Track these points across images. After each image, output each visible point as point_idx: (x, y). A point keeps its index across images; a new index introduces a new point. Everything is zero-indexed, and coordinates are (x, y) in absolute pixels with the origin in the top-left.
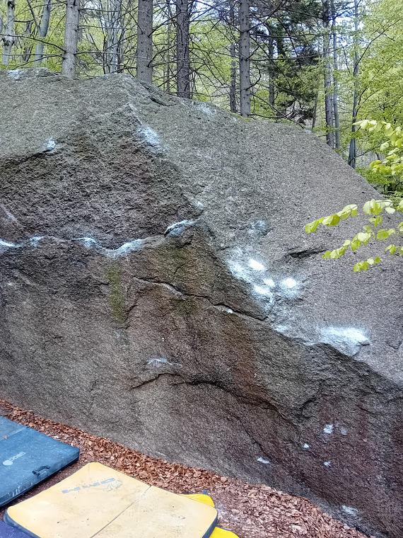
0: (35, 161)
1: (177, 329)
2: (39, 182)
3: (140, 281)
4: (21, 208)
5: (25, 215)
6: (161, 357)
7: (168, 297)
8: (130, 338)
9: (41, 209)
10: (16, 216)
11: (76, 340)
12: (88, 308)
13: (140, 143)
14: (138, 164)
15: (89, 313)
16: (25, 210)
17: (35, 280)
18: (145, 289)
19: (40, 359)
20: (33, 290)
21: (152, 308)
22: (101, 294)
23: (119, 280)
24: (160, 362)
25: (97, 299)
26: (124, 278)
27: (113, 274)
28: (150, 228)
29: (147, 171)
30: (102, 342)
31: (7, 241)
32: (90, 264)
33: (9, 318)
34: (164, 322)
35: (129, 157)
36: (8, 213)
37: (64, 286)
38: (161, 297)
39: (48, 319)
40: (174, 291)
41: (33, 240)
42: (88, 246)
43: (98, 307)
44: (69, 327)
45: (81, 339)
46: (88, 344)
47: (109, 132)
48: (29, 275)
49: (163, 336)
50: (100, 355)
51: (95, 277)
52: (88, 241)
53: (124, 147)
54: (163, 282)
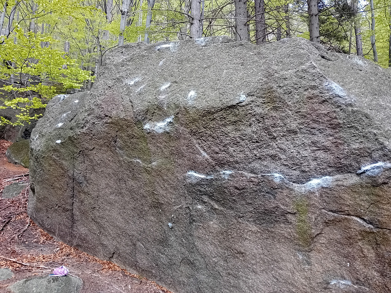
0: (228, 111)
1: (365, 257)
2: (230, 128)
3: (329, 213)
4: (214, 148)
5: (217, 153)
6: (345, 279)
7: (358, 229)
8: (313, 260)
9: (231, 149)
10: (208, 154)
11: (258, 256)
12: (272, 232)
13: (327, 94)
14: (325, 112)
15: (272, 236)
16: (217, 149)
17: (223, 205)
18: (333, 220)
19: (221, 269)
20: (220, 213)
21: (339, 236)
22: (287, 221)
23: (307, 211)
24: (344, 284)
25: (282, 225)
26: (313, 210)
27: (301, 206)
28: (340, 167)
29: (336, 118)
30: (283, 260)
31: (199, 173)
32: (278, 196)
33: (196, 234)
34: (350, 250)
35: (316, 106)
36: (202, 152)
37: (251, 212)
38: (350, 228)
39: (232, 238)
40: (365, 224)
41: (224, 174)
42: (277, 181)
43: (282, 232)
44: (251, 246)
45: (262, 256)
46: (268, 261)
47: (296, 86)
48: (217, 201)
49: (349, 262)
50: (281, 272)
51: (282, 207)
52: (277, 177)
53: (311, 98)
54: (353, 215)
